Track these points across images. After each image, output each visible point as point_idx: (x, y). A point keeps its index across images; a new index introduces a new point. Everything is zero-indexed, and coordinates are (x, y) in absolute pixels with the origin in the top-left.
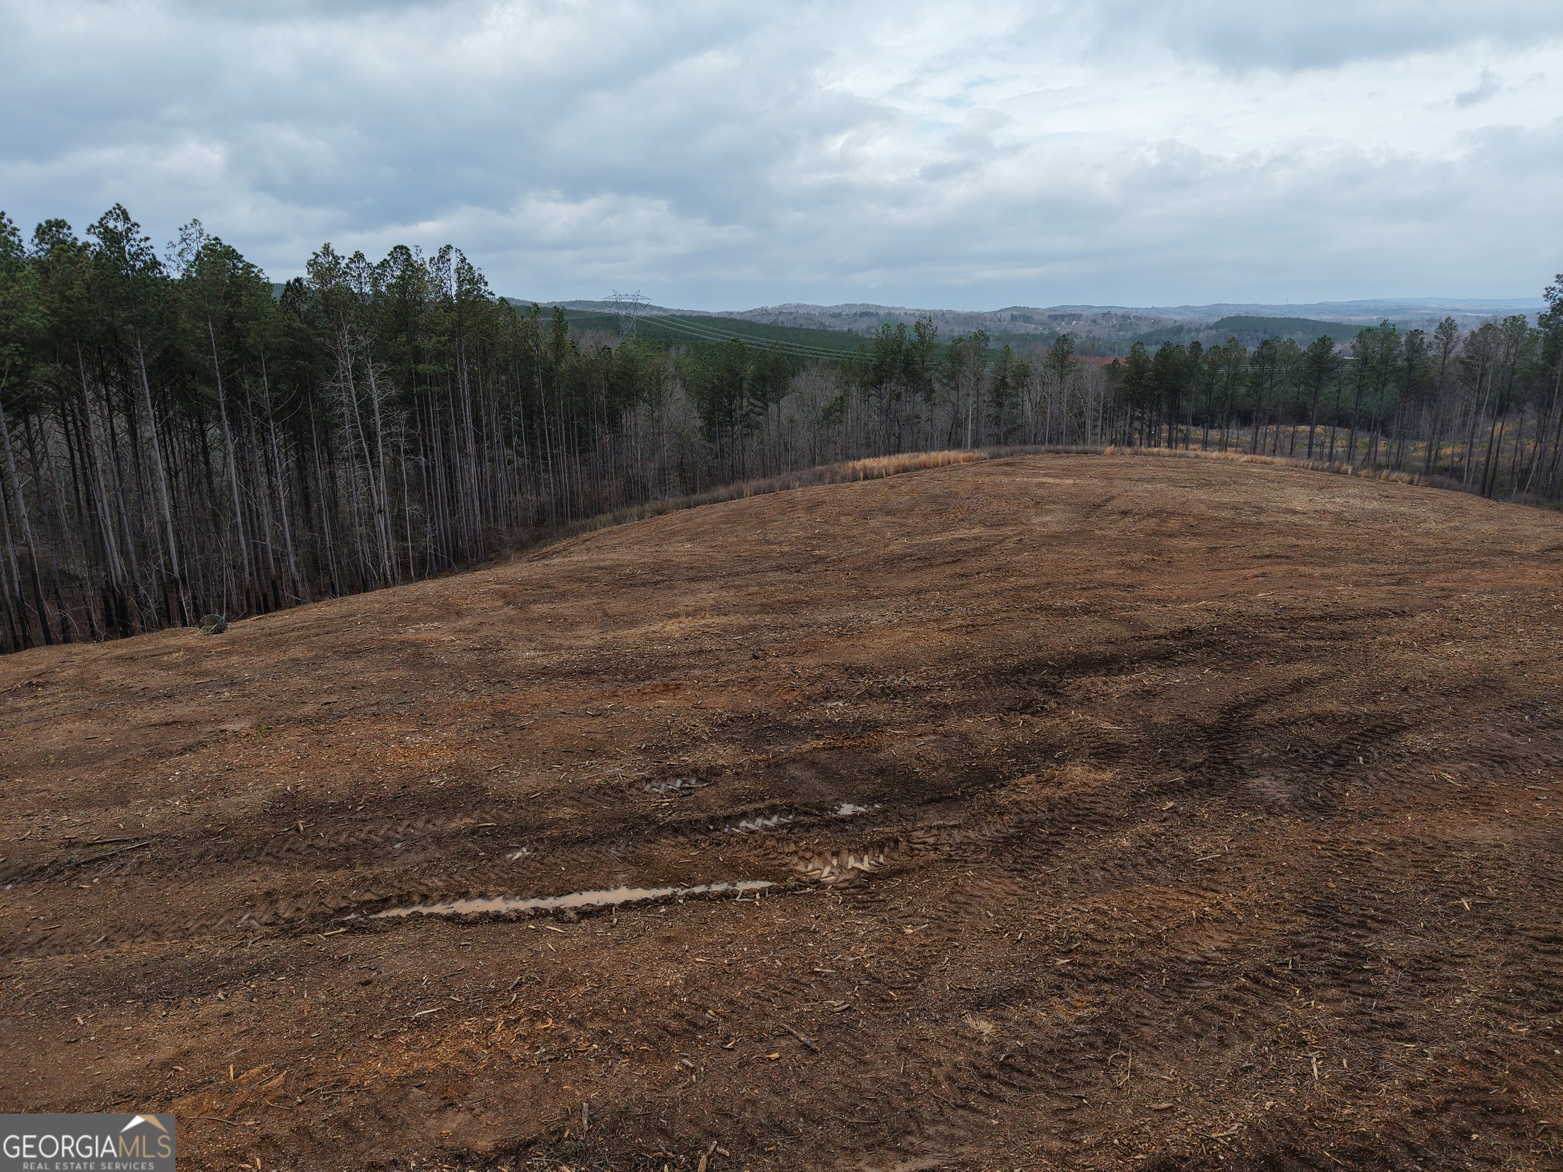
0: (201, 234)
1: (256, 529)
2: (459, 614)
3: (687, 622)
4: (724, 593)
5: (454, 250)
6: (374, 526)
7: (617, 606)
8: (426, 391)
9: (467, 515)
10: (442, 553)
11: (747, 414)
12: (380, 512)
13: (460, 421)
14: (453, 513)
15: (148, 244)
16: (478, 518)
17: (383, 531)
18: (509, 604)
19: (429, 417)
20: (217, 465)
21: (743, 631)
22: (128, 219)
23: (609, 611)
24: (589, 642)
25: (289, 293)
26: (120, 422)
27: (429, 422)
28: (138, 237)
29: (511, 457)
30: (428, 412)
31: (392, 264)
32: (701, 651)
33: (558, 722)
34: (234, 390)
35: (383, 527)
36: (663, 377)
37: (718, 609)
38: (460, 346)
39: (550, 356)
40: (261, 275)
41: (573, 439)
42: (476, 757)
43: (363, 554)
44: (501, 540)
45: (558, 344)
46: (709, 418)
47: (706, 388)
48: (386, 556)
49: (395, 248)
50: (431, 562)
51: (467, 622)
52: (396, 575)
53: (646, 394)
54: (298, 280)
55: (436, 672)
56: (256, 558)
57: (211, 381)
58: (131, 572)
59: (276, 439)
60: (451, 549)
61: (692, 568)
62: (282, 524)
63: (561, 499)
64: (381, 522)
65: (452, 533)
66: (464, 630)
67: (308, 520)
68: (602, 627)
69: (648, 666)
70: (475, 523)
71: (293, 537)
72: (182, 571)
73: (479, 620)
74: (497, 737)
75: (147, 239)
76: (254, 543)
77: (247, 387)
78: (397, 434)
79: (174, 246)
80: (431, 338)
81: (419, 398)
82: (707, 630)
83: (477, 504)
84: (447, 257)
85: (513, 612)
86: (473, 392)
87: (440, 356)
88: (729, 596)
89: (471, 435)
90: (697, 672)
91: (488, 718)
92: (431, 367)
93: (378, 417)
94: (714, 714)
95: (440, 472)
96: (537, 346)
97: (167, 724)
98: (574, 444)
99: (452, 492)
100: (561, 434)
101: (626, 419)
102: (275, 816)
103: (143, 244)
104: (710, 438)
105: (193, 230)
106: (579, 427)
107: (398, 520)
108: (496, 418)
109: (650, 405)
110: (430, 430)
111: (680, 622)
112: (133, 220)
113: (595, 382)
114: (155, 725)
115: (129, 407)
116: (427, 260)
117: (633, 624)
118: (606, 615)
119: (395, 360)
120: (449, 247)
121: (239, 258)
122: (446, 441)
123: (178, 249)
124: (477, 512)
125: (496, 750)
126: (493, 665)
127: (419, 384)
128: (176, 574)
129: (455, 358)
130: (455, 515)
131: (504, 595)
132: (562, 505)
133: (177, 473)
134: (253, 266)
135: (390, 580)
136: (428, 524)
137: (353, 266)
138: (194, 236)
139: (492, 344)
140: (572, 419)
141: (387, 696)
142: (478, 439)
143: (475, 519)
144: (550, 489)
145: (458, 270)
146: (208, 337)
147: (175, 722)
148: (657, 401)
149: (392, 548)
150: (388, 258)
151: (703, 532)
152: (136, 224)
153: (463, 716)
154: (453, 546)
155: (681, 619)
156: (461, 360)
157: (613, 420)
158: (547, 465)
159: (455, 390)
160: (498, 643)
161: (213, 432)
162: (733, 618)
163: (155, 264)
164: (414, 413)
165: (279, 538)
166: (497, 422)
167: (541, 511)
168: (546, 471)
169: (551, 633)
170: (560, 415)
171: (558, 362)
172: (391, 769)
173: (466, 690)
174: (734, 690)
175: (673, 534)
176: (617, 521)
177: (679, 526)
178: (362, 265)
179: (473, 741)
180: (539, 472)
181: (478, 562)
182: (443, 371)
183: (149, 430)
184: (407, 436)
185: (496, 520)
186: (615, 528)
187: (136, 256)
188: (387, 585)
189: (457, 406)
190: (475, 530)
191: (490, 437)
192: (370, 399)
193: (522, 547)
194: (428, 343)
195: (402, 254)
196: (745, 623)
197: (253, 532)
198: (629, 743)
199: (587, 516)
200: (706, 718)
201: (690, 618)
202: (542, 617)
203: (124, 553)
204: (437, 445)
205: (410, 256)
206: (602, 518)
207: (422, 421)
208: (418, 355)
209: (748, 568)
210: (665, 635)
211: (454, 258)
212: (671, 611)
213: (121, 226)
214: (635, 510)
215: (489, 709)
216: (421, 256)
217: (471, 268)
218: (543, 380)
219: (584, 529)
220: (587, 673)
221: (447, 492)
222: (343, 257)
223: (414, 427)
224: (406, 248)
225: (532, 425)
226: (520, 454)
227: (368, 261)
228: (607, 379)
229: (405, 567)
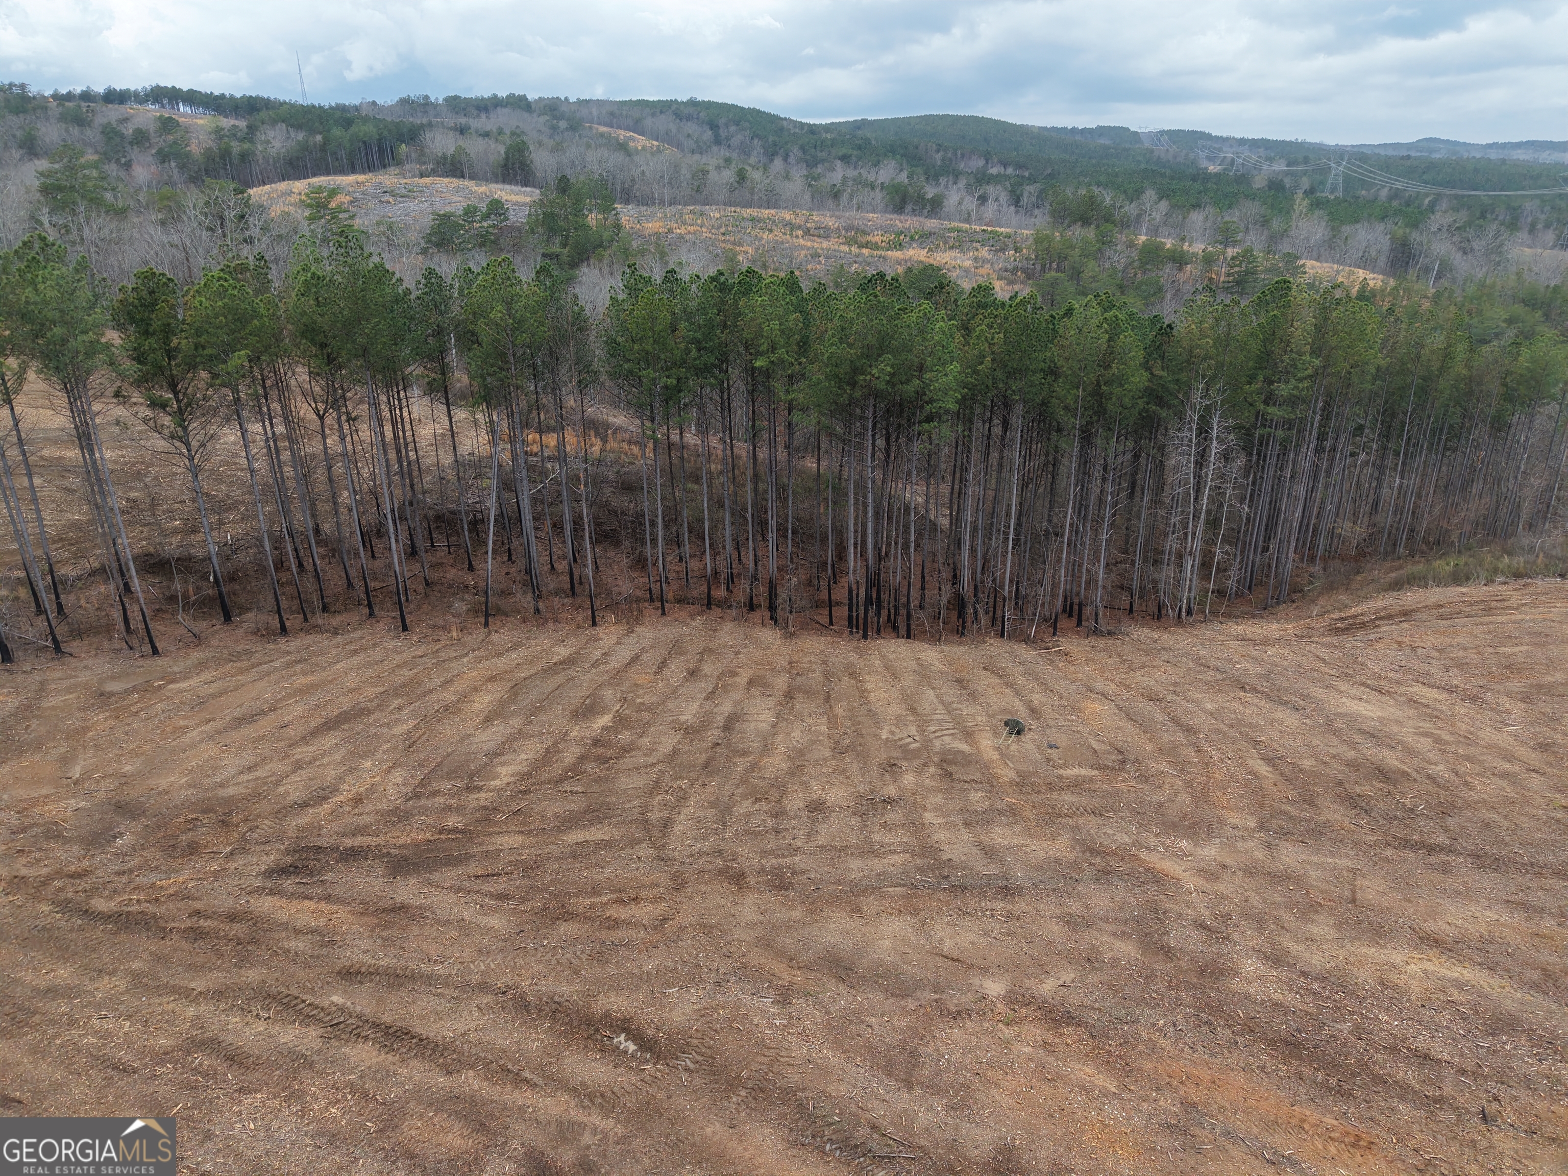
3: (1437, 964)
4: (1505, 917)
6: (1181, 565)
7: (1372, 885)
12: (1191, 554)
16: (1291, 560)
17: (1189, 570)
21: (1497, 1025)
23: (1359, 893)
24: (1316, 960)
27: (1266, 453)
35: (1189, 567)
37: (1485, 951)
38: (1319, 389)
48: (1185, 596)
50: (1231, 595)
52: (1191, 611)
54: (1170, 325)
64: (1190, 562)
65: (1259, 566)
68: (1341, 928)
70: (1285, 566)
80: (1289, 383)
82: (1455, 996)
83: (1295, 538)
85: (1260, 851)
87: (1293, 401)
88: (1511, 926)
91: (1177, 1108)
92: (1280, 411)
93: (1211, 467)
97: (952, 959)
107: (1206, 561)
110: (1264, 461)
111: (1430, 961)
114: (946, 957)
117: (1376, 935)
118: (1354, 901)
124: (1292, 547)
127: (1264, 426)
129: (1310, 402)
130: (1266, 551)
132: (1399, 525)
135: (1184, 616)
143: (1286, 562)
147: (958, 960)
149: (1193, 586)
153: (1157, 1089)
155: (1431, 955)
156: (1316, 402)
158: (1397, 464)
159: (1301, 434)
160: (1228, 919)
162: (1496, 983)
168: (1394, 469)
169: (1285, 917)
170: (1427, 424)
176: (1458, 578)
182: (1292, 416)
190: (1283, 571)
194: (1283, 390)
208: (1269, 400)
210: (1402, 984)
212: (1428, 928)
214: (1488, 560)
218: (1417, 390)
220: (1292, 1046)
224: (1288, 285)
228: (1504, 384)
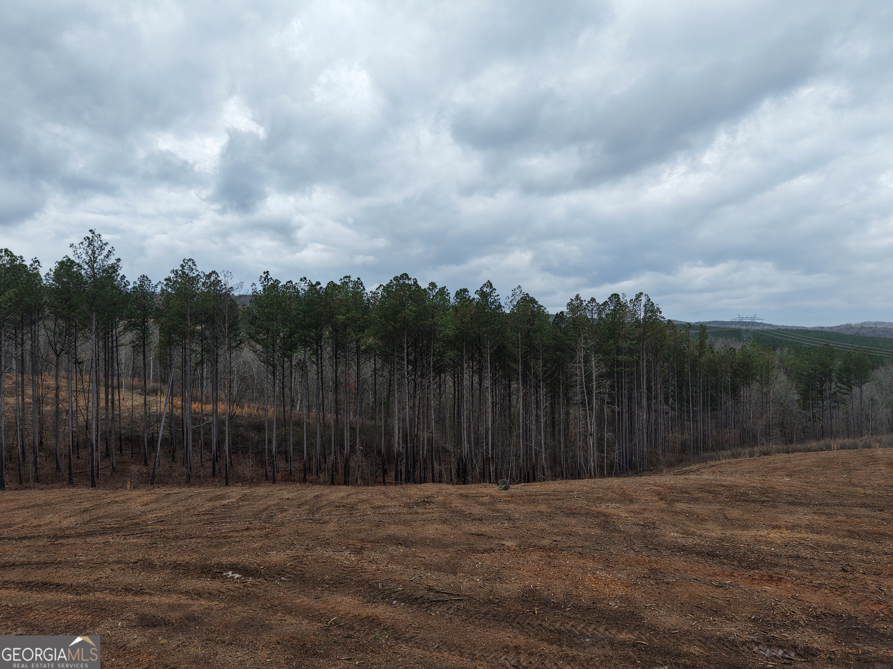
0: (521, 292)
1: (528, 437)
2: (631, 501)
3: (786, 534)
4: (816, 517)
5: (644, 295)
6: (587, 443)
7: (735, 513)
8: (622, 370)
9: (639, 442)
10: (623, 463)
11: (835, 393)
12: (591, 435)
13: (639, 387)
14: (631, 440)
15: (499, 297)
16: (646, 444)
17: (592, 446)
18: (662, 500)
19: (622, 384)
20: (514, 403)
21: (833, 548)
22: (492, 287)
23: (728, 516)
24: (713, 534)
25: (557, 319)
26: (476, 379)
27: (622, 387)
28: (494, 294)
29: (667, 410)
30: (622, 382)
31: (609, 303)
32: (798, 557)
33: (692, 585)
34: (526, 366)
35: (591, 443)
36: (771, 366)
37: (811, 528)
38: (643, 347)
39: (696, 353)
40: (545, 311)
41: (707, 402)
42: (637, 595)
43: (580, 457)
44: (658, 459)
45: (701, 346)
46: (805, 395)
47: (803, 375)
48: (592, 460)
49: (612, 295)
50: (616, 466)
51: (635, 507)
52: (596, 472)
53: (758, 377)
54: (562, 313)
55: (617, 535)
56: (527, 452)
57: (516, 361)
58: (471, 452)
59: (542, 392)
60: (628, 461)
61: (791, 495)
62: (541, 436)
63: (697, 438)
64: (591, 441)
65: (629, 452)
66: (634, 512)
67: (553, 435)
68: (723, 526)
69: (756, 559)
70: (643, 447)
71: (545, 443)
72: (492, 454)
73: (644, 507)
74: (652, 585)
75: (498, 295)
76: (526, 444)
77: (532, 365)
78: (603, 393)
79: (509, 298)
80: (627, 341)
81: (618, 374)
82: (802, 542)
83: (645, 436)
84: (640, 299)
85: (664, 506)
86: (648, 371)
87: (631, 352)
88: (821, 520)
89: (645, 396)
90: (795, 572)
91: (647, 571)
92: (626, 357)
93: (594, 383)
94: (810, 607)
95: (626, 415)
96: (688, 347)
97: (478, 535)
98: (707, 406)
99: (631, 428)
100: (700, 398)
101: (744, 392)
102: (524, 601)
103: (496, 298)
104: (805, 408)
105: (518, 291)
106: (711, 395)
107: (600, 440)
108: (661, 387)
109: (761, 384)
110: (622, 392)
111: (781, 533)
112: (494, 287)
113: (723, 369)
114: (473, 534)
115: (480, 371)
116: (628, 301)
117: (745, 527)
118: (726, 518)
119: (606, 353)
120: (641, 294)
121: (536, 302)
122: (630, 399)
123: (510, 300)
124: (645, 441)
125: (650, 593)
126: (650, 537)
127: (618, 366)
128: (490, 456)
129: (639, 352)
130: (632, 441)
131: (659, 494)
132: (697, 442)
133: (496, 405)
134: (542, 306)
135: (593, 474)
136: (617, 445)
137: (589, 305)
138: (518, 293)
139: (662, 346)
140: (707, 390)
141: (587, 544)
142: (649, 399)
143: (644, 445)
144: (690, 431)
145: (645, 306)
146: (518, 340)
147: (482, 535)
148: (766, 381)
149: (595, 456)
150: (608, 300)
151: (799, 471)
152: (495, 289)
153: (631, 566)
154: (630, 459)
155: (781, 530)
156: (643, 354)
157: (735, 392)
158: (689, 417)
159: (638, 370)
160: (654, 523)
161: (514, 386)
162: (823, 537)
163: (500, 306)
164: (614, 382)
165: (538, 443)
166: (661, 390)
167: (683, 444)
168: (688, 420)
169: (688, 523)
170: (700, 387)
171: (701, 356)
172: (587, 589)
173: (633, 550)
174: (826, 592)
175: (775, 469)
176: (734, 456)
177: (780, 465)
178: (594, 304)
179: (636, 584)
180: (684, 420)
181: (643, 471)
182: (632, 360)
183: (487, 383)
184: (609, 394)
185: (656, 447)
186: (732, 460)
187: (492, 303)
188: (591, 477)
189: (638, 379)
190: (643, 452)
191: (656, 397)
192: (591, 373)
193: (671, 465)
194: (625, 345)
195: (615, 298)
196: (834, 542)
197: (526, 439)
198: (742, 612)
199: (713, 450)
200: (803, 608)
201: (789, 531)
202: (682, 512)
203: (469, 442)
204: (625, 400)
205: (619, 299)
206: (724, 453)
207: (618, 386)
208: (619, 351)
209: (836, 501)
210: (769, 539)
211: (644, 299)
212: (774, 523)
213: (488, 290)
214: (747, 450)
215: (647, 565)
216: (625, 298)
217: (653, 304)
218: (691, 366)
219: (711, 458)
220: (712, 555)
221: (629, 428)
222: (585, 301)
223: (613, 390)
224: (618, 295)
225: (682, 392)
226: (673, 409)
227: (597, 302)
228: (732, 367)
229: (602, 469)
